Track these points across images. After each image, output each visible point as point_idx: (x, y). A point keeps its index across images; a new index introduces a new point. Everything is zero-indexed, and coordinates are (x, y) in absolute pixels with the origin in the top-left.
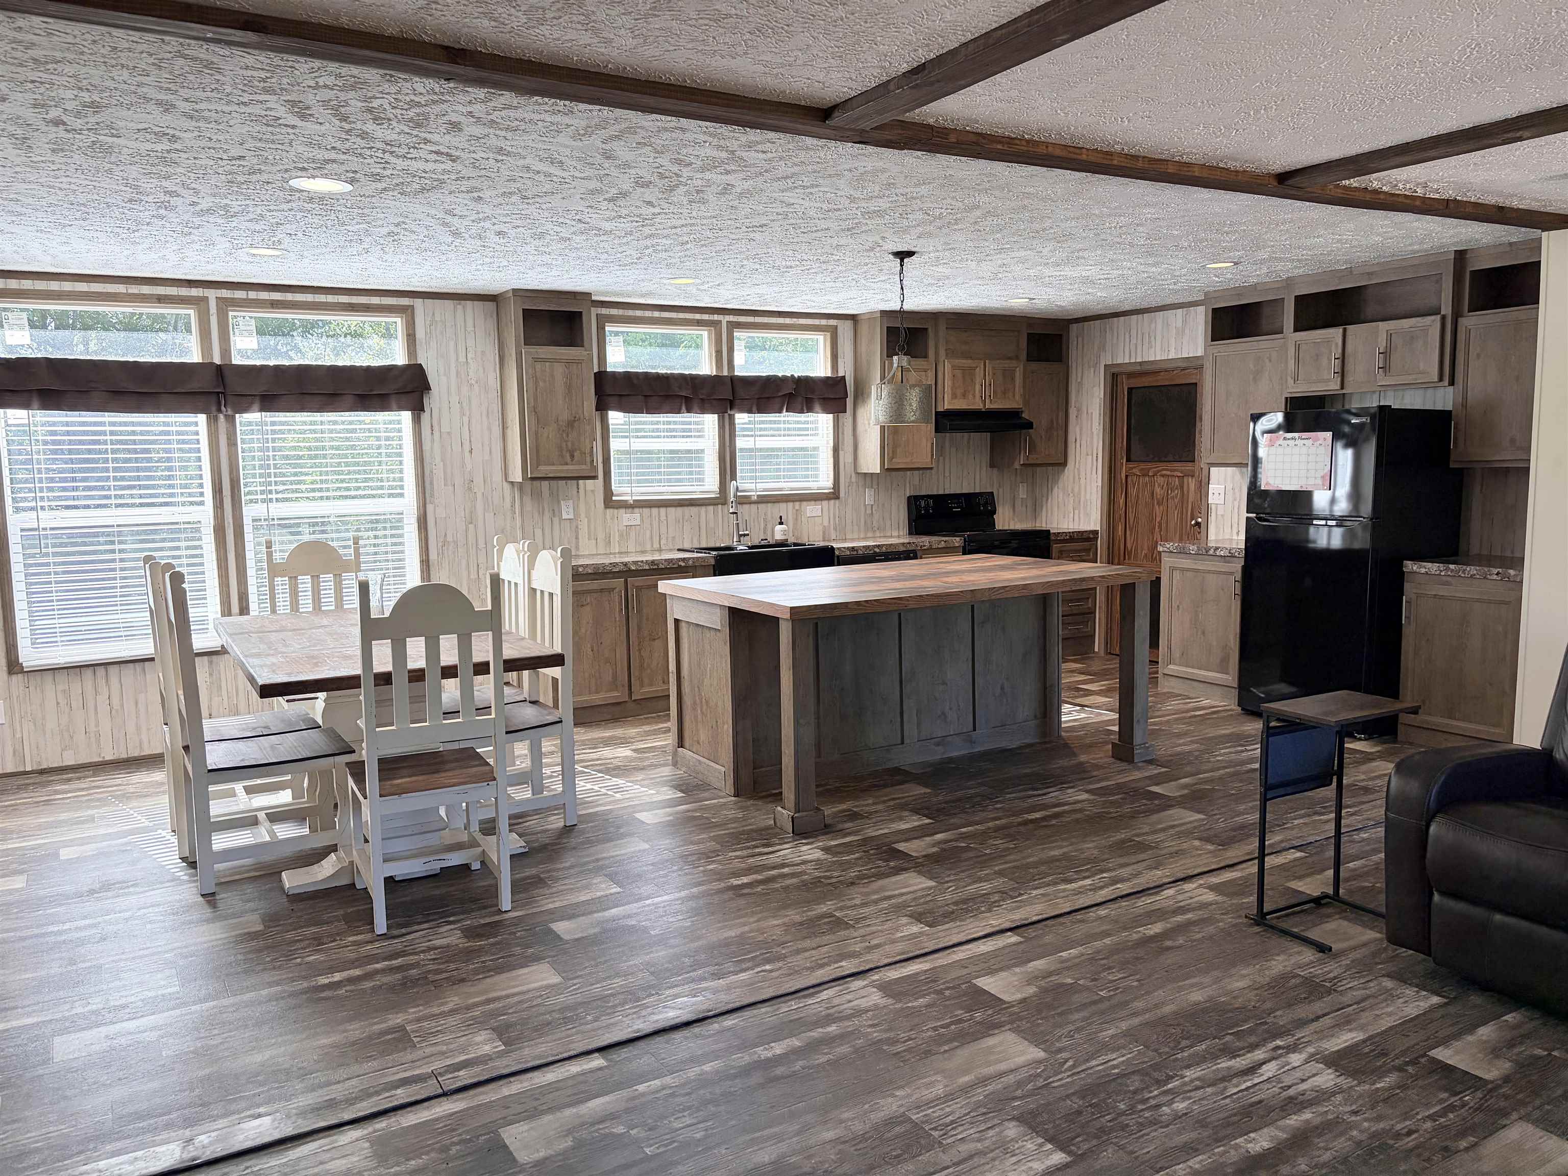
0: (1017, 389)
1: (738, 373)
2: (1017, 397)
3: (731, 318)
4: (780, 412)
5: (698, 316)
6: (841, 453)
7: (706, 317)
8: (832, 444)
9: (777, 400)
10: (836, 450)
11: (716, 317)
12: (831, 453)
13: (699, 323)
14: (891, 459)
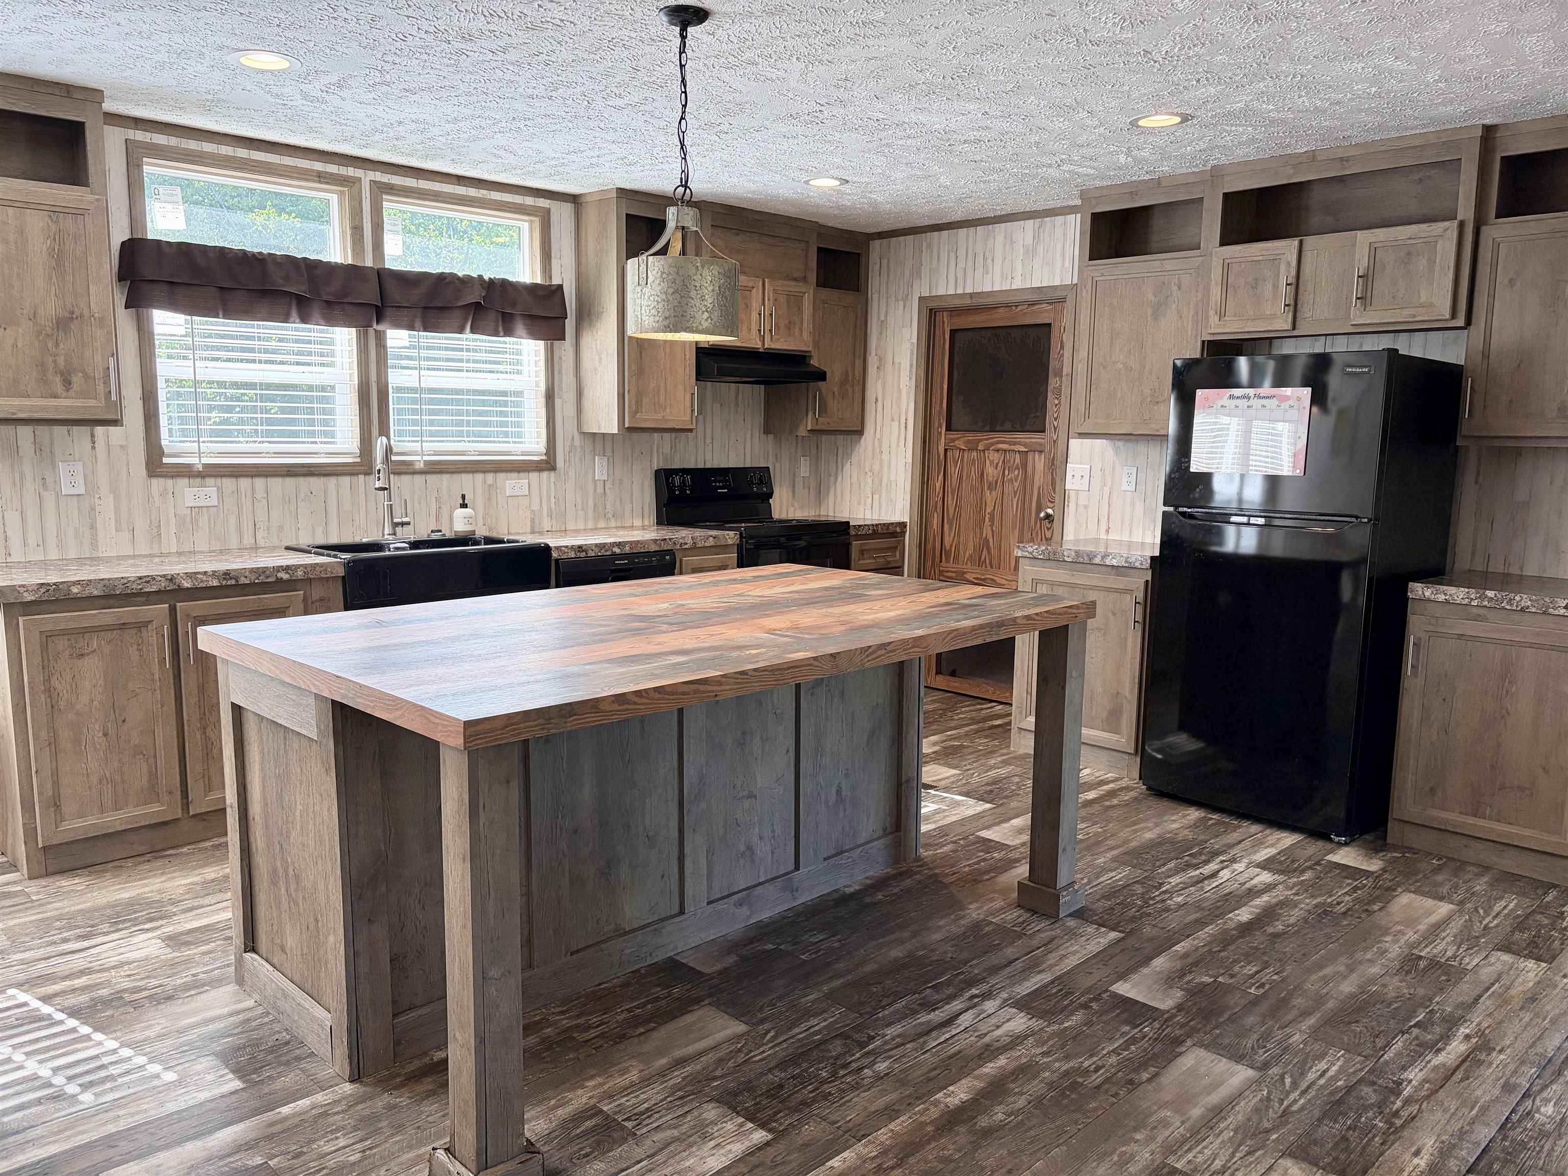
0: (805, 325)
1: (390, 264)
2: (805, 335)
3: (379, 176)
4: (461, 331)
5: (319, 166)
6: (558, 402)
7: (332, 169)
8: (543, 387)
9: (457, 313)
10: (550, 397)
11: (351, 172)
12: (542, 401)
13: (321, 177)
14: (633, 414)
